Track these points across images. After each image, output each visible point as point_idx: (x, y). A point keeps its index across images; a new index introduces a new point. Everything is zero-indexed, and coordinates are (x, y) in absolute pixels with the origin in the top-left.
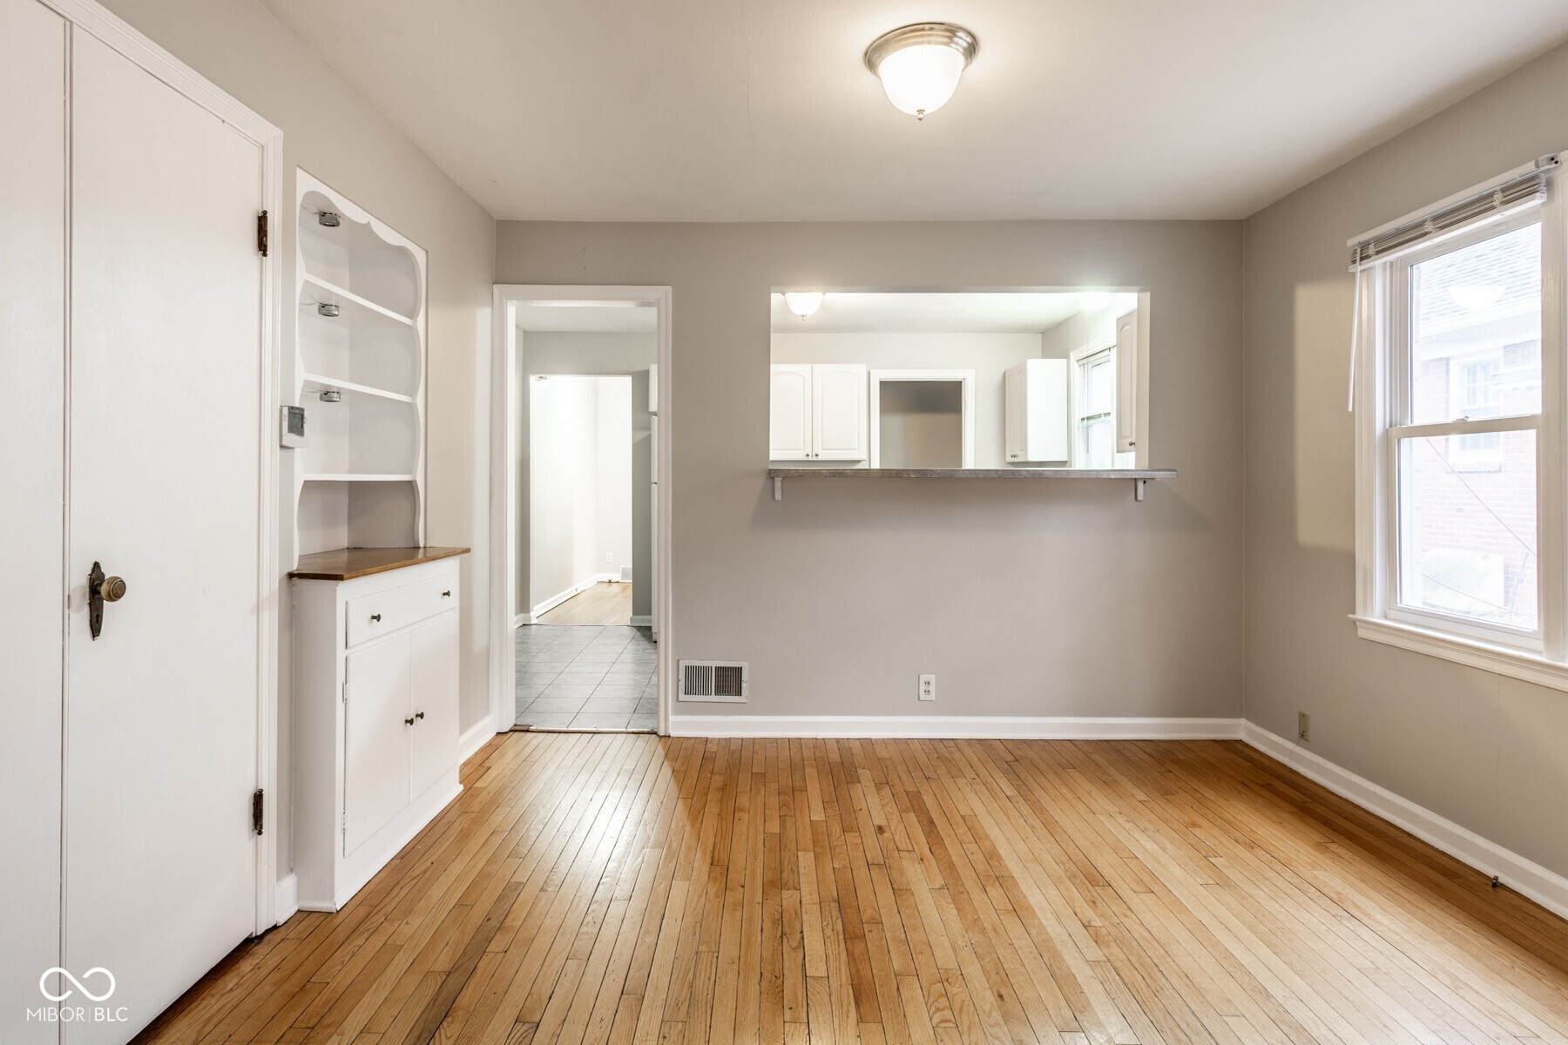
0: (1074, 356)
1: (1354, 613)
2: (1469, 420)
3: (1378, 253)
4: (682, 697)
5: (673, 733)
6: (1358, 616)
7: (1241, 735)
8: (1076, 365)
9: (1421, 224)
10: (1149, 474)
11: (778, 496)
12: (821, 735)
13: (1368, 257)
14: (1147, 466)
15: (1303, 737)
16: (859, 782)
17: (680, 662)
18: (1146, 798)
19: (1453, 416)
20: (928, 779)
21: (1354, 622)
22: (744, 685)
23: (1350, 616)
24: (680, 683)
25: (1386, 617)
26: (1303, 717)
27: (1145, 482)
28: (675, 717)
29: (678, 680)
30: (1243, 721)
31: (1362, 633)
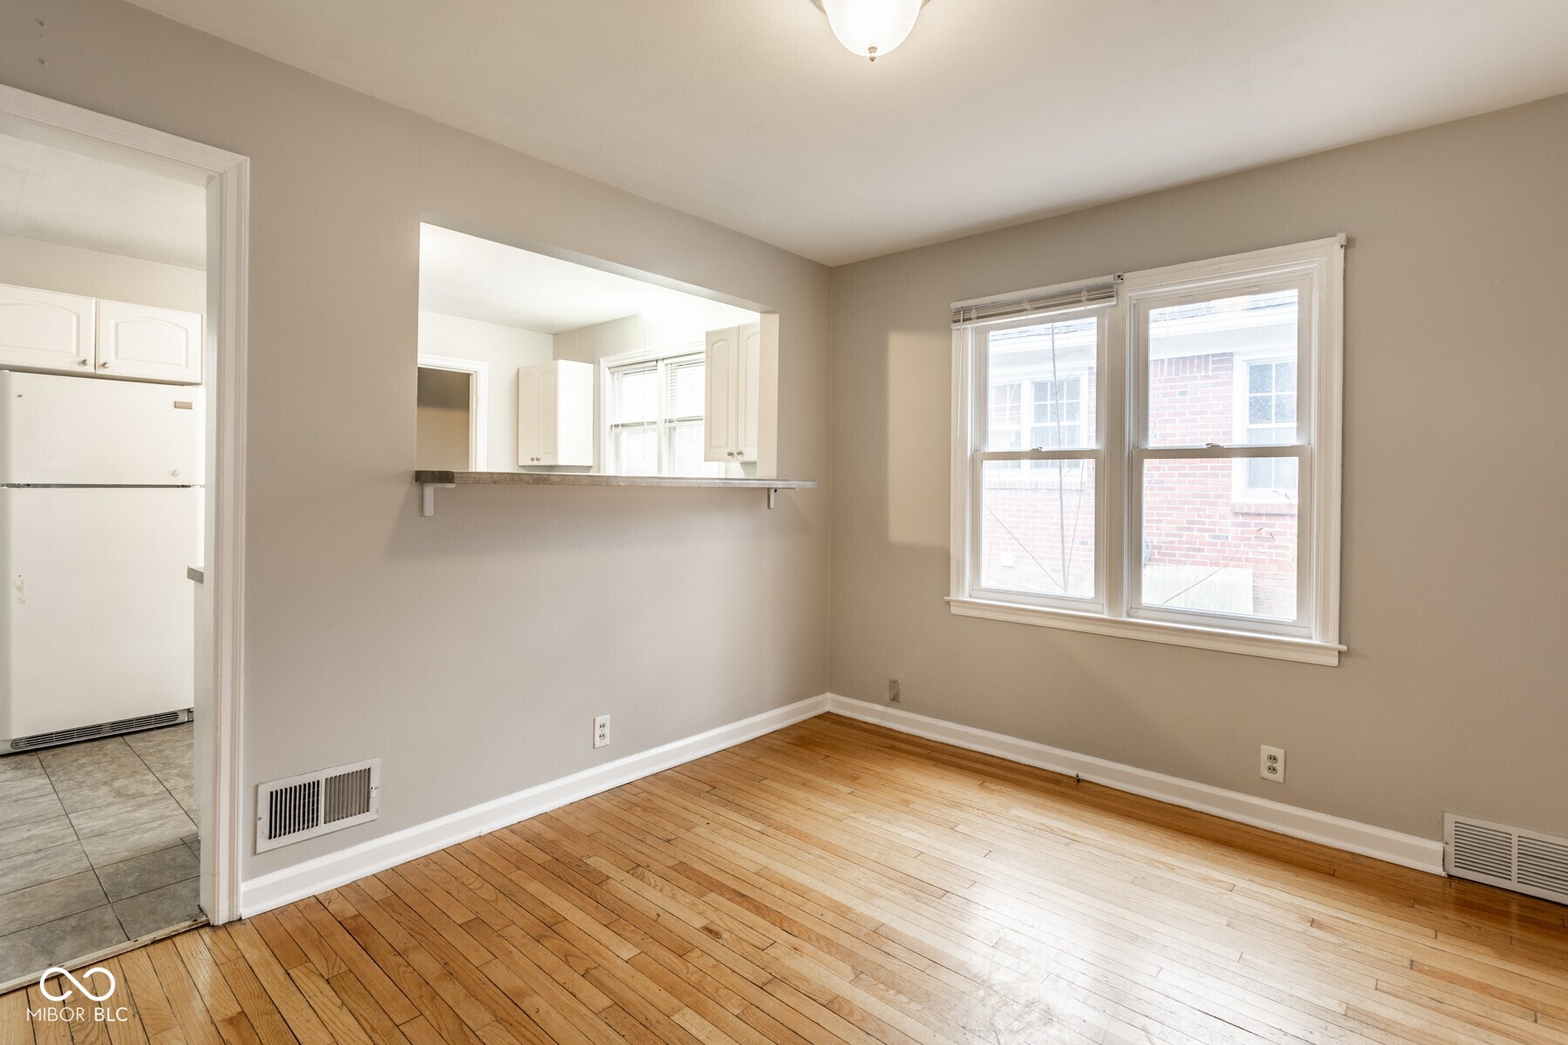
0: (604, 363)
1: (949, 595)
2: (1042, 450)
3: (978, 318)
4: (264, 844)
5: (246, 912)
6: (953, 597)
7: (829, 708)
8: (607, 370)
9: (1020, 302)
10: (779, 484)
11: (429, 510)
12: (485, 829)
13: (970, 319)
14: (775, 475)
15: (895, 700)
16: (608, 877)
17: (260, 788)
18: (850, 790)
19: (1026, 446)
20: (668, 841)
21: (948, 603)
22: (374, 793)
23: (946, 598)
24: (259, 823)
25: (971, 596)
26: (894, 683)
27: (776, 491)
28: (250, 882)
29: (256, 819)
30: (829, 695)
31: (954, 610)
